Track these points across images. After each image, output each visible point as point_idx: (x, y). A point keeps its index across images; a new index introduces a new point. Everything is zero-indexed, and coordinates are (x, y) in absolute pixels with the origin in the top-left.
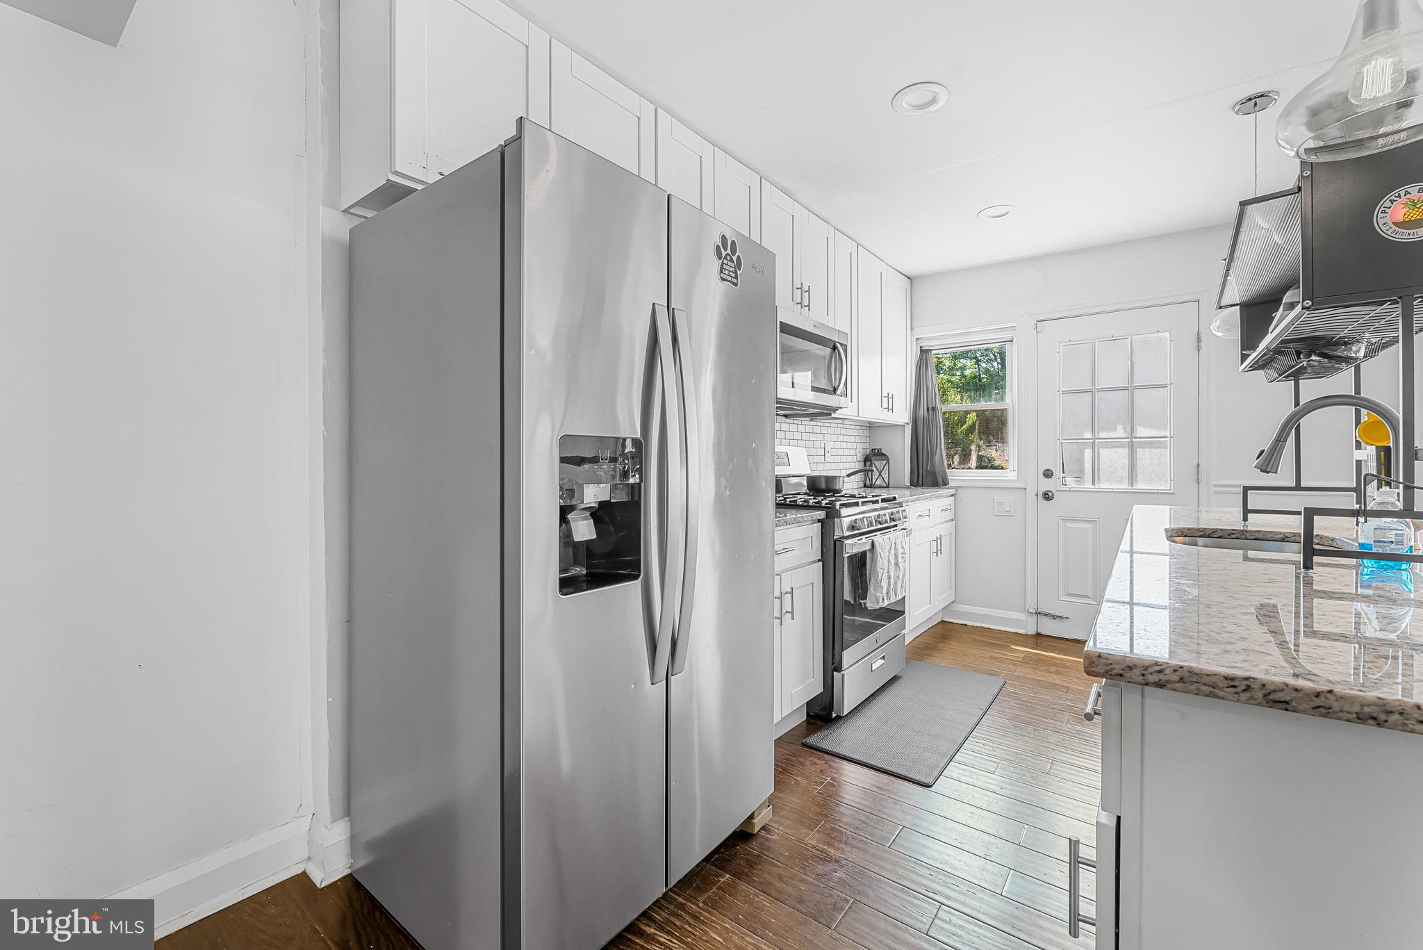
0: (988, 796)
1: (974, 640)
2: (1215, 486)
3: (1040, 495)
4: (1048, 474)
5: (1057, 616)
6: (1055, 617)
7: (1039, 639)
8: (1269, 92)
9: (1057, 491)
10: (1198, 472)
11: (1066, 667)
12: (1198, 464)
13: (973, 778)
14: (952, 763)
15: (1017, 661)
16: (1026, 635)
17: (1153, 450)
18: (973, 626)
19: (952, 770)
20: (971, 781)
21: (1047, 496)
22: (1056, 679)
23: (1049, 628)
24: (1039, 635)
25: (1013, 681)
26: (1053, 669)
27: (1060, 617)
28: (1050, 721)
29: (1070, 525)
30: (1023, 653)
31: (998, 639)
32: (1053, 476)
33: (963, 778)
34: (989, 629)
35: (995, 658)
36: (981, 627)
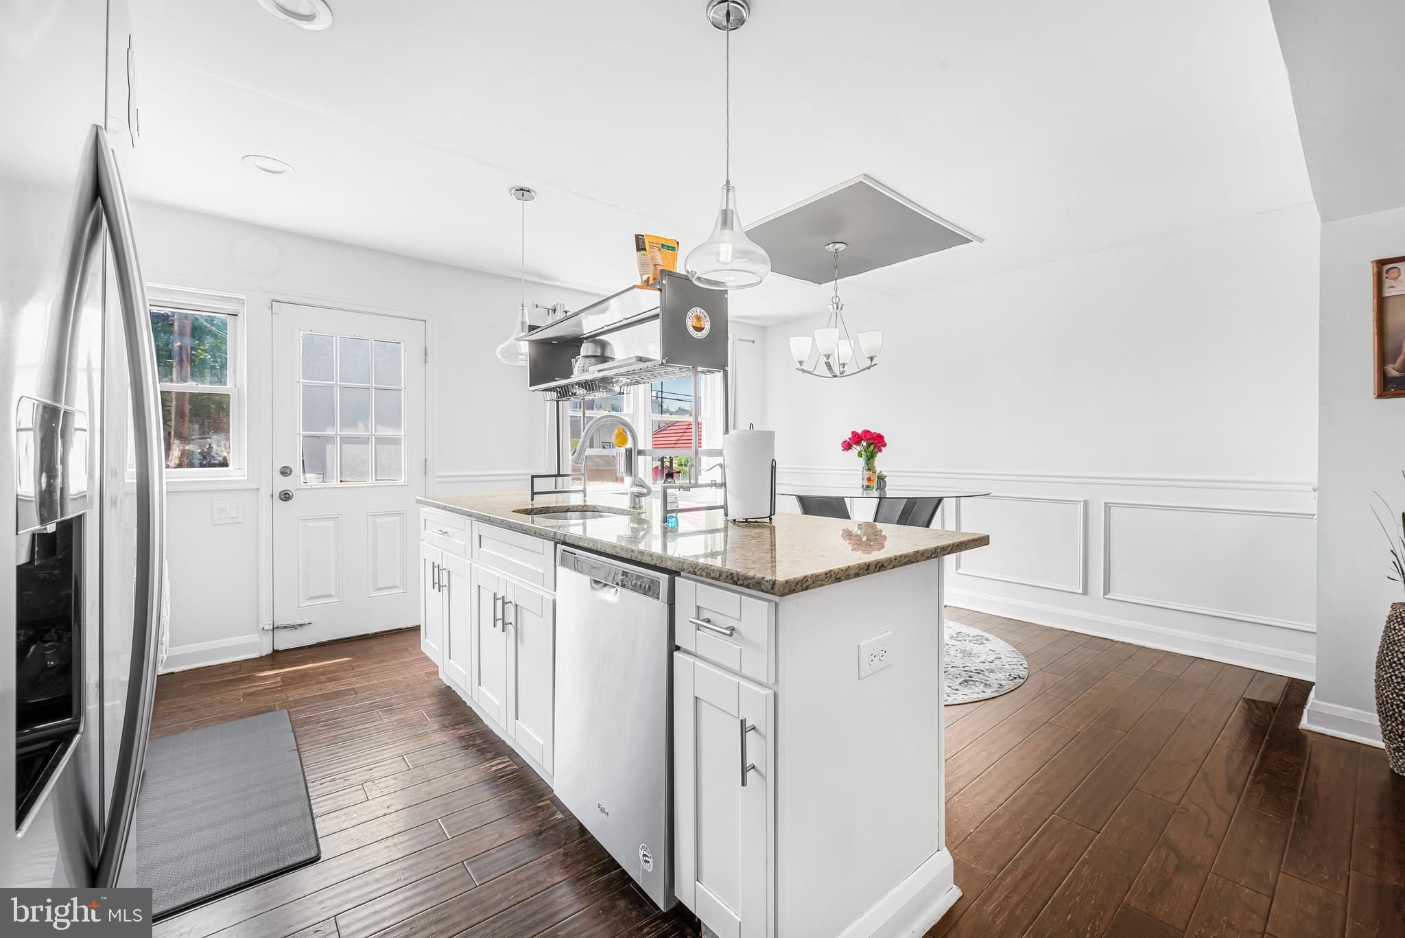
0: (384, 822)
1: (203, 686)
2: (438, 477)
3: (276, 495)
4: (285, 472)
5: (297, 625)
6: (295, 627)
7: (277, 657)
8: (533, 191)
9: (297, 489)
10: (426, 466)
11: (332, 672)
12: (426, 460)
13: (354, 818)
14: (317, 821)
15: (278, 687)
16: (261, 657)
17: (390, 446)
18: (184, 671)
19: (322, 826)
20: (355, 822)
21: (286, 496)
22: (331, 687)
23: (287, 641)
24: (275, 652)
25: (295, 707)
26: (323, 678)
27: (301, 625)
28: (368, 725)
29: (311, 524)
30: (278, 676)
31: (234, 673)
32: (292, 475)
33: (345, 826)
34: (209, 666)
35: (252, 694)
36: (197, 669)
